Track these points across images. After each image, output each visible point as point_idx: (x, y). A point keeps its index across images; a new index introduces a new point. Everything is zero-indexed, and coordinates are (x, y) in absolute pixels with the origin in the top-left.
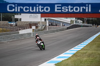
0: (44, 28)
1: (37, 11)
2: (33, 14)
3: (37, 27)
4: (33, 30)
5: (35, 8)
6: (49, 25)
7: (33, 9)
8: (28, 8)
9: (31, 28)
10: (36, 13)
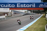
0: (11, 15)
2: (5, 8)
4: (6, 16)
5: (7, 5)
6: (14, 14)
8: (3, 5)
9: (4, 15)
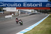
0: (18, 15)
1: (15, 6)
3: (14, 14)
4: (12, 16)
5: (13, 4)
6: (21, 13)
7: (12, 5)
8: (10, 4)
9: (11, 15)
10: (14, 7)
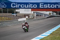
0: (33, 17)
1: (29, 7)
2: (26, 9)
3: (29, 17)
4: (27, 18)
6: (36, 16)
7: (26, 6)
9: (25, 17)
